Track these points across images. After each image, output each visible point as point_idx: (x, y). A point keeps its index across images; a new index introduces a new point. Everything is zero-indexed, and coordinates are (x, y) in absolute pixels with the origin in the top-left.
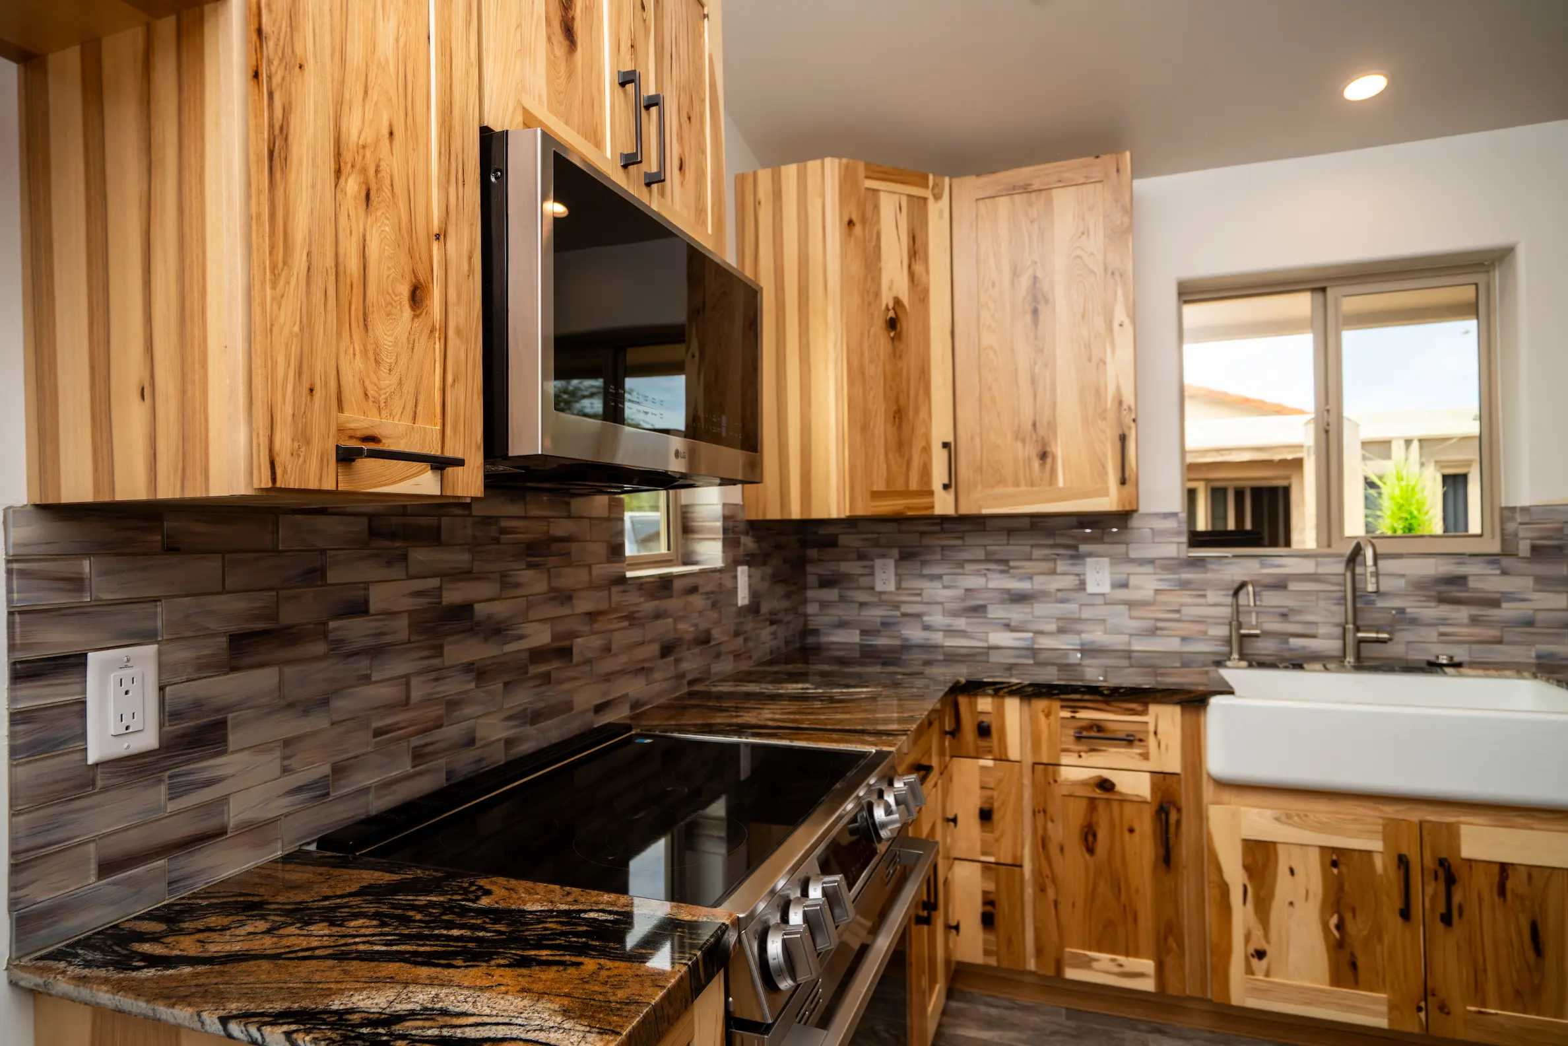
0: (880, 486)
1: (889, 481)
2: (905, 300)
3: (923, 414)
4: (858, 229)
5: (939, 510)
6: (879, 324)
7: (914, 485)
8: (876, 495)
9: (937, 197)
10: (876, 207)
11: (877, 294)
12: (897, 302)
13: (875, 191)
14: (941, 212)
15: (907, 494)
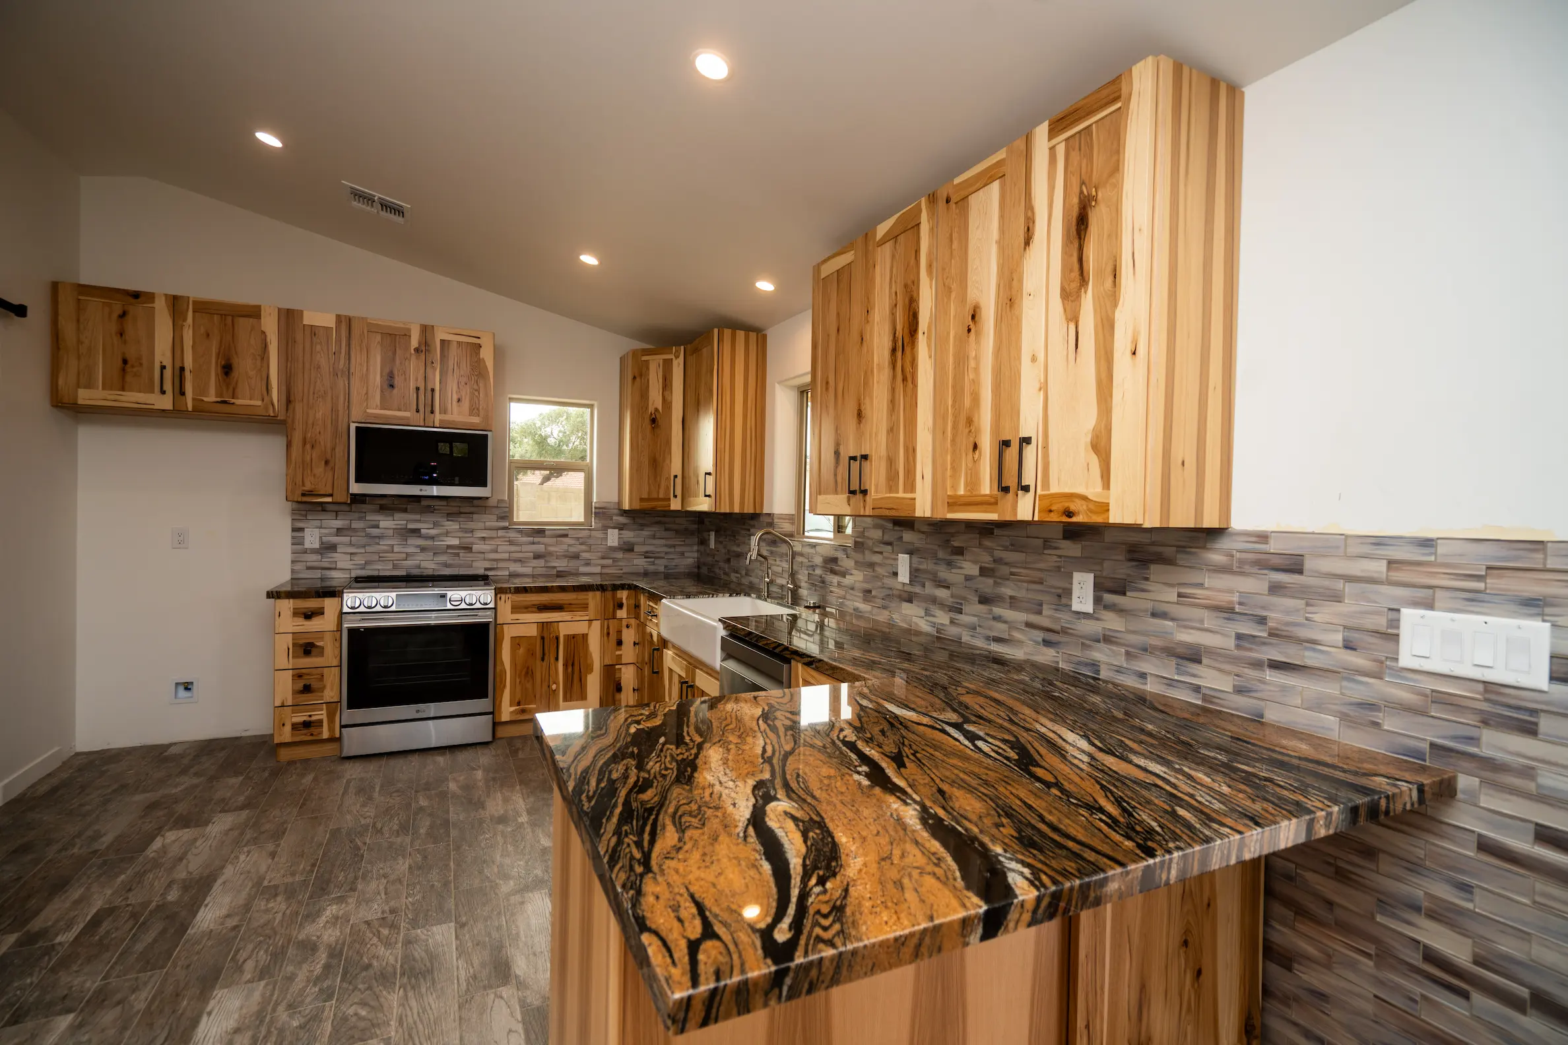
0: (645, 496)
1: (649, 493)
2: (660, 409)
3: (667, 461)
4: (638, 379)
5: (673, 507)
6: (647, 421)
7: (661, 496)
8: (642, 500)
9: (677, 357)
10: (648, 369)
11: (647, 408)
12: (656, 410)
13: (647, 361)
14: (679, 364)
15: (658, 499)
